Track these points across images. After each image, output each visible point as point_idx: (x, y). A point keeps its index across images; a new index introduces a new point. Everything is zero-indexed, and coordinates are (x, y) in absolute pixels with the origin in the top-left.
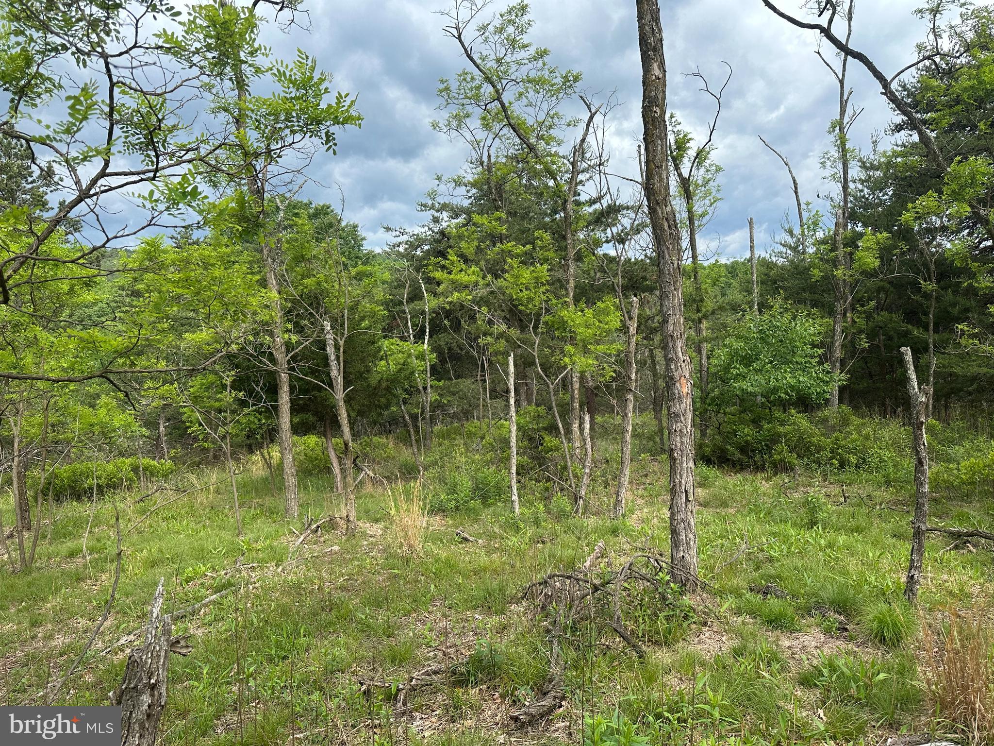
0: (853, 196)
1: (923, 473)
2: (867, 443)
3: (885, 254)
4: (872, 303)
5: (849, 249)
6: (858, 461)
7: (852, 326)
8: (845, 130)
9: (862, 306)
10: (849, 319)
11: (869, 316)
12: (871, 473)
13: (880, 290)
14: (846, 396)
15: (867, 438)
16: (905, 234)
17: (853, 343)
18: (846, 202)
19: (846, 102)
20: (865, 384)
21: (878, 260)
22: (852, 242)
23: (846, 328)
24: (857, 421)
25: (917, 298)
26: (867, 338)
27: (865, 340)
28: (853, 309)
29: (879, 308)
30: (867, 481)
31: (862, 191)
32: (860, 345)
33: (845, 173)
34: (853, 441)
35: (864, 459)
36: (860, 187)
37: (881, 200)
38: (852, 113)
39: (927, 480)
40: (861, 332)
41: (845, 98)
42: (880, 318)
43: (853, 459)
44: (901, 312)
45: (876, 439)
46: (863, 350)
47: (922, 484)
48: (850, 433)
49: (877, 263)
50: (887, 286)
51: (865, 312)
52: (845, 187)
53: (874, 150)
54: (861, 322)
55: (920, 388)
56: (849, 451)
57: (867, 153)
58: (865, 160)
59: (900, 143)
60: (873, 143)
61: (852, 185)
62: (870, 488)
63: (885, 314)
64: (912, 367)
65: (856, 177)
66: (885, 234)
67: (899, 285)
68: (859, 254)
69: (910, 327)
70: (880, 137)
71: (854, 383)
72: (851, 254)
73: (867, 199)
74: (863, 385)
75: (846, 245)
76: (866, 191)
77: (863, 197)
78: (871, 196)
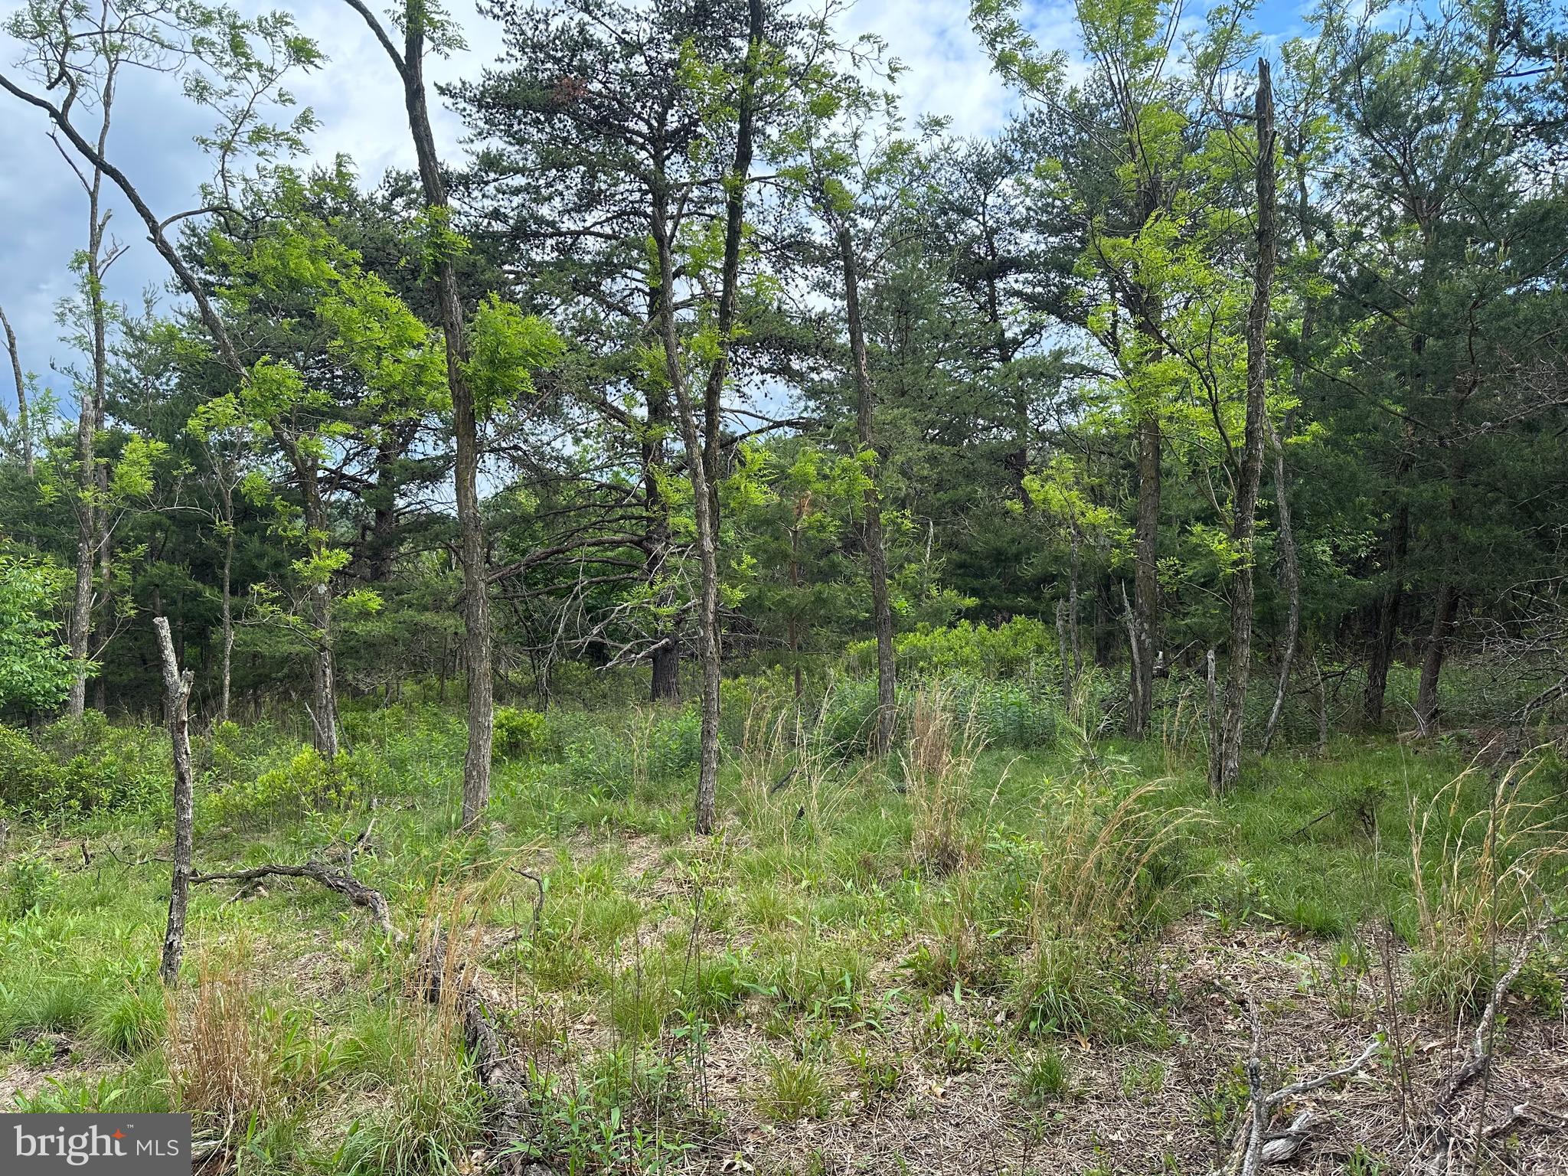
0: (113, 376)
1: (185, 792)
2: (128, 766)
3: (161, 473)
4: (142, 548)
5: (103, 461)
6: (114, 796)
7: (111, 582)
8: (100, 272)
9: (127, 551)
10: (105, 571)
11: (136, 568)
12: (134, 811)
13: (155, 526)
14: (100, 694)
15: (129, 758)
16: (192, 448)
17: (111, 609)
18: (100, 384)
19: (101, 229)
20: (132, 675)
21: (150, 483)
22: (112, 448)
23: (101, 585)
24: (114, 732)
25: (211, 543)
26: (133, 601)
27: (131, 605)
28: (112, 555)
29: (155, 553)
30: (126, 826)
31: (127, 372)
32: (122, 612)
33: (99, 339)
34: (107, 765)
35: (124, 792)
36: (125, 364)
37: (157, 389)
38: (110, 248)
39: (191, 803)
40: (124, 591)
41: (99, 221)
42: (155, 571)
43: (106, 795)
44: (187, 563)
45: (144, 759)
46: (128, 620)
47: (184, 810)
48: (102, 753)
49: (149, 485)
50: (167, 522)
51: (131, 561)
52: (99, 361)
53: (148, 314)
54: (125, 577)
55: (181, 675)
56: (100, 783)
57: (137, 314)
58: (133, 324)
59: (185, 311)
60: (147, 302)
61: (110, 358)
62: (130, 836)
63: (163, 564)
64: (170, 646)
65: (118, 346)
66: (161, 445)
67: (184, 523)
68: (121, 468)
69: (200, 585)
70: (158, 295)
71: (113, 673)
72: (108, 467)
73: (135, 385)
74: (129, 675)
75: (99, 453)
76: (134, 372)
77: (130, 381)
78: (143, 383)
